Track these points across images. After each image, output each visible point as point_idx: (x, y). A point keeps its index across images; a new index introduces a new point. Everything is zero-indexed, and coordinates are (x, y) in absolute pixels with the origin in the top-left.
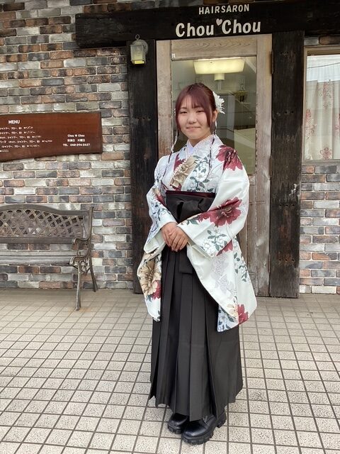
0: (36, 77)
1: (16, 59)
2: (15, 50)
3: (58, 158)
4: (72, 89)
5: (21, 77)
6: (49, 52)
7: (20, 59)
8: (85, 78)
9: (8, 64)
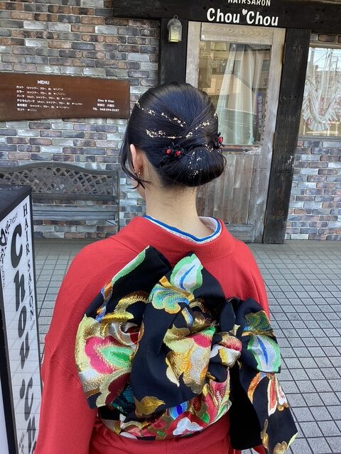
0: (66, 39)
1: (46, 19)
2: (45, 9)
3: (86, 120)
4: (103, 55)
5: (50, 37)
6: (81, 16)
7: (49, 19)
8: (115, 46)
9: (37, 22)
